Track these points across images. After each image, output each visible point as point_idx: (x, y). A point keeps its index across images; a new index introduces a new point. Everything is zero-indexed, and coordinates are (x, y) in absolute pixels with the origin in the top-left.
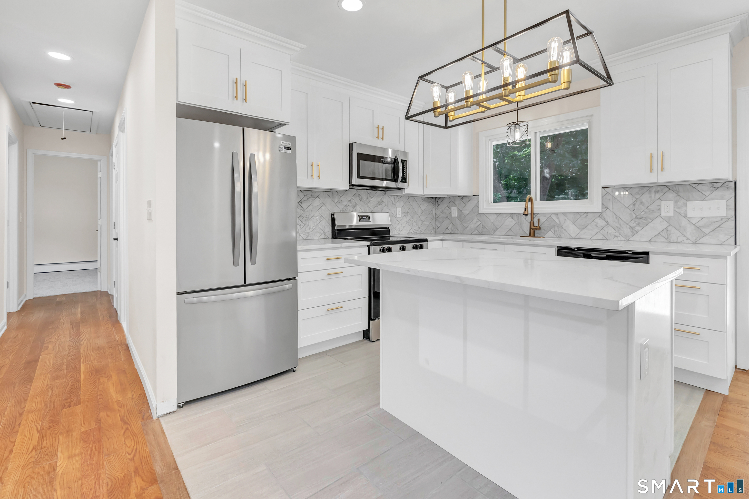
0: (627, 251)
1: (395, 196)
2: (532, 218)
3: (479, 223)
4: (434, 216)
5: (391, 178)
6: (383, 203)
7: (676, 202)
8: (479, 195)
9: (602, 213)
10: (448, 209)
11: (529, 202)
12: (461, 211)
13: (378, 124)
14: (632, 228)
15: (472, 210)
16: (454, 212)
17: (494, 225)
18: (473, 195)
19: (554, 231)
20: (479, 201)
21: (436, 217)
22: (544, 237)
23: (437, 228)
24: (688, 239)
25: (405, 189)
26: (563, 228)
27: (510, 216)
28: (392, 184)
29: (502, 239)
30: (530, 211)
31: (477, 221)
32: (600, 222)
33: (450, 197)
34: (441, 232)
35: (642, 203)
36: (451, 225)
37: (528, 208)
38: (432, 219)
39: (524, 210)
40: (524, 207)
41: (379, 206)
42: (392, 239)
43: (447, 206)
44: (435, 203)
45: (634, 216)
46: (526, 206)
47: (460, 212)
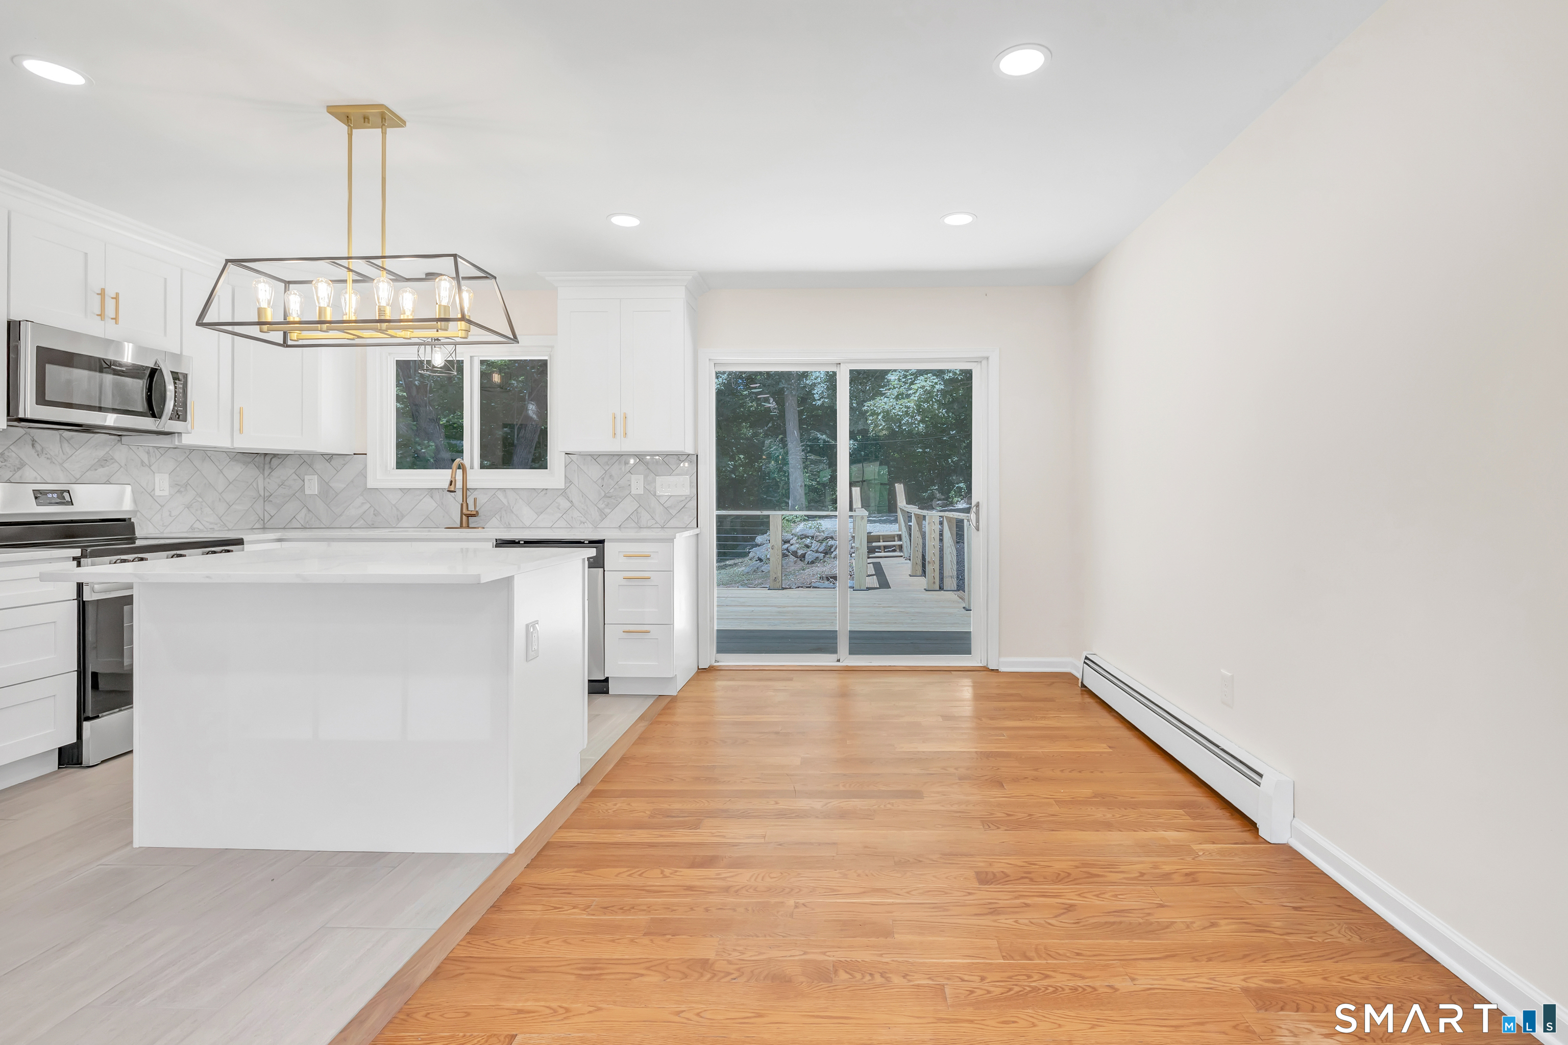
0: (582, 541)
1: (151, 449)
2: (465, 498)
3: (368, 506)
4: (262, 493)
5: (141, 410)
6: (113, 463)
7: (646, 477)
8: (366, 454)
9: (565, 490)
10: (296, 480)
11: (458, 470)
12: (327, 484)
13: (103, 287)
14: (601, 511)
15: (352, 481)
16: (312, 486)
17: (397, 509)
18: (354, 454)
19: (501, 517)
20: (366, 465)
21: (267, 494)
22: (484, 528)
23: (267, 517)
24: (657, 523)
25: (183, 434)
26: (513, 512)
27: (427, 493)
28: (147, 423)
29: (412, 533)
30: (459, 485)
31: (363, 503)
32: (565, 504)
33: (301, 456)
34: (280, 527)
35: (611, 476)
36: (304, 510)
37: (455, 480)
38: (254, 498)
39: (448, 483)
40: (449, 478)
41: (101, 470)
42: (139, 543)
43: (295, 473)
44: (262, 465)
45: (603, 494)
46: (451, 477)
47: (325, 487)
